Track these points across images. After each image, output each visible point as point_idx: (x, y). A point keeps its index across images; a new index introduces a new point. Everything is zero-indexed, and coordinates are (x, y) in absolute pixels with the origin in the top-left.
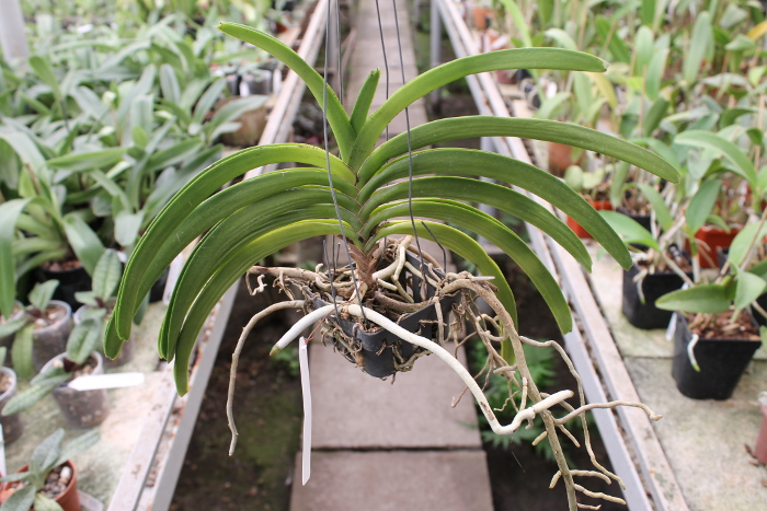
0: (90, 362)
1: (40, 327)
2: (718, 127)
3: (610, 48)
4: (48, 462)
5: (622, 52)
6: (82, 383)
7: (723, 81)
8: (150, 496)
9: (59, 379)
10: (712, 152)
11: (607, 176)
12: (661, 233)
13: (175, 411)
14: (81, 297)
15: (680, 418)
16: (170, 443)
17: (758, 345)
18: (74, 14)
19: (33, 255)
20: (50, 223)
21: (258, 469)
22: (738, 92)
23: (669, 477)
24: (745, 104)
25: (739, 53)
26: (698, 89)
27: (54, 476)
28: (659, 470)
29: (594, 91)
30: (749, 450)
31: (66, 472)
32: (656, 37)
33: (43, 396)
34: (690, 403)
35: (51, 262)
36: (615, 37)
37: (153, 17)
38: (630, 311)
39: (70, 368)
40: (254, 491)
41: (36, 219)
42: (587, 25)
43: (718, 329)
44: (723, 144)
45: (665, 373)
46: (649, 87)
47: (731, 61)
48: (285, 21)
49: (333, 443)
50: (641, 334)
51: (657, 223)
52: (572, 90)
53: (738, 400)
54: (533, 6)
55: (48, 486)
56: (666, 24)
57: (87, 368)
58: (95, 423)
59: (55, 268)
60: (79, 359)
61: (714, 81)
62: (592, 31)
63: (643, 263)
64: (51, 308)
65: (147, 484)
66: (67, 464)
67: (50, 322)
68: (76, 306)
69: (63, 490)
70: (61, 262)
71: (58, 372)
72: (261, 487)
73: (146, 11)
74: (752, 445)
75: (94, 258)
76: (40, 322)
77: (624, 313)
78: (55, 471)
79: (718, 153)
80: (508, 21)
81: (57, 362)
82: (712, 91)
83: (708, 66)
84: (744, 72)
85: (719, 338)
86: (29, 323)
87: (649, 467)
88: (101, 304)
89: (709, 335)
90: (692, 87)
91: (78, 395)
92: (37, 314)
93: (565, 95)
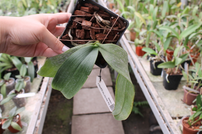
0: (21, 91)
1: (7, 84)
2: (170, 26)
3: (144, 10)
4: (13, 115)
5: (146, 11)
6: (19, 96)
7: (171, 17)
8: (39, 121)
9: (14, 95)
10: (169, 31)
11: (145, 41)
12: (158, 52)
13: (43, 102)
14: (17, 76)
15: (165, 95)
16: (43, 109)
17: (182, 76)
18: (6, 10)
19: (3, 67)
20: (7, 59)
21: (62, 121)
22: (175, 19)
23: (163, 105)
24: (176, 21)
25: (174, 10)
26: (166, 19)
27: (15, 118)
28: (161, 104)
29: (140, 21)
30: (182, 100)
31: (18, 117)
32: (155, 8)
33: (10, 100)
34: (167, 91)
35: (8, 69)
36: (144, 8)
37: (28, 9)
38: (152, 72)
39: (16, 93)
40: (62, 126)
41: (4, 58)
42: (138, 5)
43: (173, 73)
44: (171, 29)
45: (161, 85)
46: (153, 18)
47: (173, 12)
48: (61, 9)
49: (81, 113)
50: (155, 77)
51: (157, 50)
52: (135, 21)
53: (179, 90)
54: (124, 2)
55: (14, 120)
56: (157, 5)
57: (20, 92)
58: (23, 106)
59: (10, 70)
60: (18, 90)
61: (169, 17)
62: (139, 7)
63: (155, 60)
64: (10, 80)
65: (38, 119)
66: (18, 115)
67: (9, 83)
68: (16, 79)
69: (18, 121)
70: (11, 69)
71: (13, 94)
72: (63, 125)
73: (25, 8)
74: (183, 99)
75: (20, 66)
76: (7, 83)
77: (151, 72)
78: (15, 117)
79: (170, 31)
80: (118, 6)
81: (13, 91)
82: (169, 19)
83: (168, 14)
84: (176, 15)
85: (173, 75)
86: (5, 83)
87: (158, 103)
88: (22, 77)
89: (171, 74)
90: (164, 18)
91: (19, 99)
92: (6, 81)
93: (133, 22)
